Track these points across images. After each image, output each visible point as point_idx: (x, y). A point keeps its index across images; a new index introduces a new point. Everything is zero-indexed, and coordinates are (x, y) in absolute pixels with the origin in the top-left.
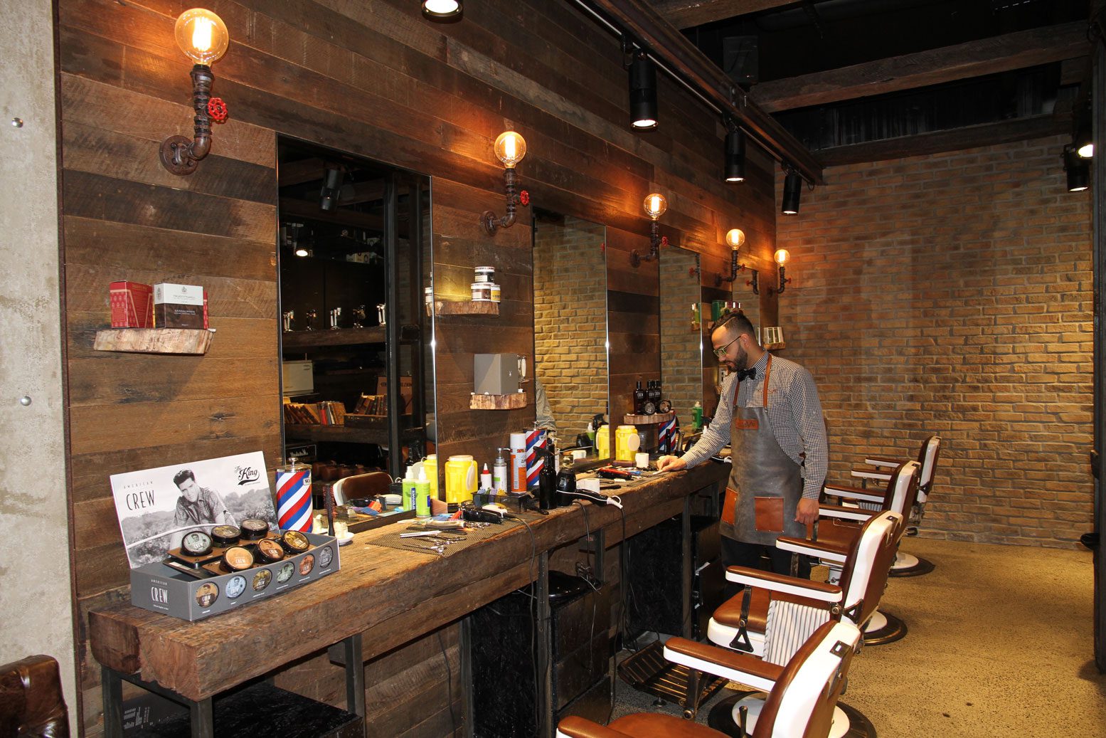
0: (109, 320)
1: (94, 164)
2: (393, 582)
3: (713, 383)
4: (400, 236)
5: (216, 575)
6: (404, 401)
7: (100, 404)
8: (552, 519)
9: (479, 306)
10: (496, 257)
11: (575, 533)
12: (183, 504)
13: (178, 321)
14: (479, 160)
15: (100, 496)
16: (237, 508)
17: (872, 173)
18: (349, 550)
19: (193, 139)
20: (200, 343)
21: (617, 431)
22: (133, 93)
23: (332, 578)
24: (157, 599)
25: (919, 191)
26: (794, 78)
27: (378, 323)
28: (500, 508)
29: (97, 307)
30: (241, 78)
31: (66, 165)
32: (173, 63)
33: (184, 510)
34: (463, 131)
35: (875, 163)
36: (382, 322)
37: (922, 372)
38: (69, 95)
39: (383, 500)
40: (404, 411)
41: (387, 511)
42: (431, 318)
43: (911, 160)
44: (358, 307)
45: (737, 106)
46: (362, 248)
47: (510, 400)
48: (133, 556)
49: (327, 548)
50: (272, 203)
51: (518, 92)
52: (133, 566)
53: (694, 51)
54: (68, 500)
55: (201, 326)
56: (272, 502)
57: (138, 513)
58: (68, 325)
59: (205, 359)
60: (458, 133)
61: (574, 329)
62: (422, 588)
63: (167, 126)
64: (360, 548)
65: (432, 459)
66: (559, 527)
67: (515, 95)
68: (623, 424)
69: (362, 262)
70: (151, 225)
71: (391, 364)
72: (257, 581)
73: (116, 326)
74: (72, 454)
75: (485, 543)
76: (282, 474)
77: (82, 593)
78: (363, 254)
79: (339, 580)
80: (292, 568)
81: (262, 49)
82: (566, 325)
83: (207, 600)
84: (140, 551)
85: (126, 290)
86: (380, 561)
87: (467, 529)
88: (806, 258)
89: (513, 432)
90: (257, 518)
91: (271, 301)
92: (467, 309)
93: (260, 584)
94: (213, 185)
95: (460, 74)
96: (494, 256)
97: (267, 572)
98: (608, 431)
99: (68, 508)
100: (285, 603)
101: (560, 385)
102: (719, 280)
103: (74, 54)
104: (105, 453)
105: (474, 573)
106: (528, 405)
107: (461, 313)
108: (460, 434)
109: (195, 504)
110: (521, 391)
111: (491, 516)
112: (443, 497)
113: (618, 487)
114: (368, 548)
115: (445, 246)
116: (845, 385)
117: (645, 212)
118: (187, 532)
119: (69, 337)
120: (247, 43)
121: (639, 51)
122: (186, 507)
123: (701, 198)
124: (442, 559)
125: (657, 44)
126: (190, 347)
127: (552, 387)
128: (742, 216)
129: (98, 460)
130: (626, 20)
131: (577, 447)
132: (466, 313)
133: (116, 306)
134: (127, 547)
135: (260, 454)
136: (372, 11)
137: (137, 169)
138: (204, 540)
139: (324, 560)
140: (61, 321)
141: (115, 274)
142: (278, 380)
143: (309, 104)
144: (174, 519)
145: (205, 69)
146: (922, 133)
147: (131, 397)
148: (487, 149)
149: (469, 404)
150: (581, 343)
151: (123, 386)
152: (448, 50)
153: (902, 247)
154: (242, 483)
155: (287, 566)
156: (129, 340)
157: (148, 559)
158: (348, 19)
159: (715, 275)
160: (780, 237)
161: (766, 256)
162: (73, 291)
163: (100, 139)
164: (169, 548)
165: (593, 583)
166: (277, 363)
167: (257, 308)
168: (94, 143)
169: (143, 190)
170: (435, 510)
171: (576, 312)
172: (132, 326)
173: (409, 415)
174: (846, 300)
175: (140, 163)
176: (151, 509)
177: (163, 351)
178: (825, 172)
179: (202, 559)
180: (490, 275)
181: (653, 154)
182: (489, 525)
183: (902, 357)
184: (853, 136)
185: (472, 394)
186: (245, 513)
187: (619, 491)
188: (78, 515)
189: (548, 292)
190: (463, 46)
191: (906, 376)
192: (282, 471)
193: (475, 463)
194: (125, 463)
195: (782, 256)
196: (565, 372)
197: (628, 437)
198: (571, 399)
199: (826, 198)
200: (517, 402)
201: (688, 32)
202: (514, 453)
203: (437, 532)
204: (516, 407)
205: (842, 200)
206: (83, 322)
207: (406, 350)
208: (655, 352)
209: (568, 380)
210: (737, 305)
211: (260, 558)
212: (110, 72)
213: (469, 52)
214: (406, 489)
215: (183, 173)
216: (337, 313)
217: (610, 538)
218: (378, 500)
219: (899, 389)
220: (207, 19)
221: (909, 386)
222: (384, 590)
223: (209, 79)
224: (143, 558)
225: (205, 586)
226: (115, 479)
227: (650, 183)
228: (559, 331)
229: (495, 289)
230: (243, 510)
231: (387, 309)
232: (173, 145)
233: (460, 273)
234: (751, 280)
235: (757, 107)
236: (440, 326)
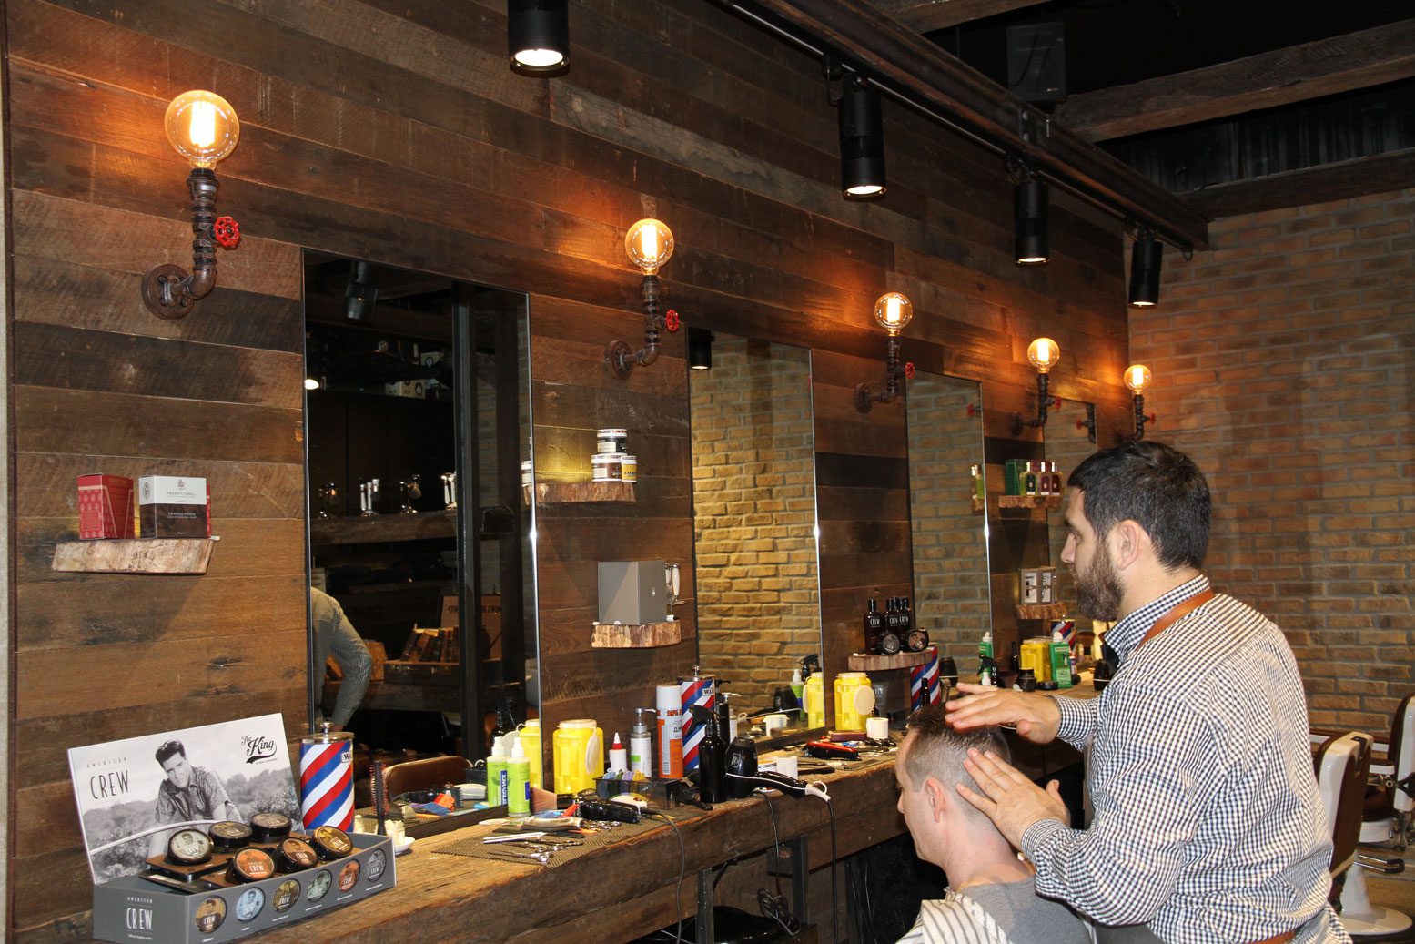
0: (76, 528)
1: (55, 312)
2: (473, 902)
3: (1013, 599)
4: (480, 349)
5: (221, 887)
6: (487, 637)
7: (57, 647)
8: (718, 817)
9: (604, 490)
10: (631, 410)
11: (757, 841)
12: (167, 791)
13: (171, 527)
14: (603, 263)
15: (53, 780)
16: (244, 797)
17: (1296, 227)
18: (407, 860)
19: (191, 274)
20: (201, 558)
21: (836, 682)
22: (105, 210)
23: (384, 897)
24: (135, 926)
25: (1384, 255)
26: (1131, 86)
27: (444, 506)
28: (636, 799)
29: (57, 509)
30: (251, 173)
31: (18, 316)
32: (160, 162)
33: (169, 800)
34: (576, 220)
35: (1302, 209)
36: (451, 503)
37: (1404, 576)
38: (23, 219)
39: (456, 793)
40: (487, 655)
41: (463, 808)
42: (530, 506)
43: (1368, 201)
44: (408, 478)
45: (1033, 140)
46: (412, 372)
47: (654, 632)
48: (98, 866)
49: (379, 852)
50: (296, 351)
51: (662, 151)
52: (97, 880)
53: (953, 63)
54: (9, 786)
55: (204, 536)
56: (294, 789)
57: (105, 803)
58: (19, 537)
59: (203, 578)
60: (569, 223)
61: (781, 507)
62: (515, 913)
63: (151, 251)
64: (423, 858)
65: (533, 726)
66: (729, 830)
67: (657, 156)
68: (847, 670)
69: (412, 395)
70: (130, 392)
71: (466, 575)
72: (279, 897)
73: (87, 536)
74: (18, 719)
75: (614, 848)
76: (309, 747)
77: (21, 922)
78: (413, 383)
79: (394, 899)
80: (328, 880)
81: (282, 129)
82: (768, 501)
83: (210, 921)
84: (107, 859)
85: (101, 487)
86: (454, 874)
87: (585, 831)
88: (1184, 378)
89: (661, 683)
90: (273, 812)
91: (296, 492)
92: (586, 494)
93: (284, 901)
94: (214, 329)
95: (570, 133)
96: (628, 409)
97: (293, 884)
98: (821, 683)
99: (9, 797)
100: (319, 929)
101: (759, 605)
102: (1017, 424)
103: (29, 163)
104: (63, 717)
105: (595, 895)
106: (683, 641)
107: (577, 500)
108: (576, 687)
109: (185, 791)
110: (671, 618)
111: (623, 812)
112: (549, 785)
113: (831, 770)
114: (435, 857)
115: (552, 398)
116: (1263, 600)
117: (876, 321)
118: (172, 833)
119: (19, 554)
120: (258, 123)
121: (854, 76)
122: (172, 795)
123: (981, 288)
124: (546, 871)
125: (883, 62)
126: (188, 563)
127: (744, 609)
128: (1060, 312)
129: (52, 727)
130: (828, 33)
131: (773, 710)
132: (583, 500)
133: (86, 509)
134: (91, 853)
135: (278, 716)
136: (435, 54)
137: (111, 315)
138: (201, 842)
139: (373, 871)
140: (9, 531)
141: (82, 463)
142: (305, 607)
143: (348, 201)
144: (155, 812)
145: (207, 175)
146: (1392, 151)
147: (100, 636)
148: (615, 244)
149: (591, 640)
150: (795, 533)
151: (89, 620)
152: (552, 99)
153: (1355, 354)
154: (251, 760)
155: (322, 876)
156: (104, 556)
157: (118, 871)
158: (400, 70)
159: (1010, 416)
160: (1135, 343)
161: (1109, 376)
162: (25, 488)
163: (63, 277)
164: (147, 855)
165: (786, 924)
166: (303, 582)
167: (276, 504)
168: (54, 283)
169: (121, 343)
170: (537, 806)
171: (784, 477)
172: (109, 537)
173: (497, 662)
174: (1257, 449)
175: (116, 306)
176: (124, 798)
177: (151, 571)
178: (1213, 227)
179: (197, 869)
180: (619, 441)
181: (894, 226)
182: (619, 825)
183: (1366, 549)
184: (1265, 160)
185: (595, 623)
186: (254, 804)
187: (830, 776)
188: (22, 806)
189: (735, 443)
190: (575, 89)
191: (1376, 583)
192: (310, 741)
193: (600, 731)
194: (89, 730)
195: (1138, 376)
196: (766, 583)
197: (855, 691)
198: (780, 631)
199: (1215, 272)
200: (665, 635)
201: (940, 36)
202: (663, 716)
203: (539, 835)
204: (663, 643)
205: (1245, 274)
206: (39, 532)
207: (491, 549)
208: (902, 550)
209: (774, 596)
210: (1049, 466)
211: (284, 865)
212: (76, 182)
213: (584, 98)
214: (492, 772)
215: (174, 316)
216: (372, 489)
217: (817, 853)
218: (448, 792)
219: (1364, 606)
220: (209, 104)
221: (1382, 602)
222: (460, 913)
223: (213, 189)
224: (112, 869)
225: (208, 902)
226: (75, 755)
227: (888, 273)
228: (756, 511)
229: (627, 462)
230: (252, 800)
231: (459, 481)
232: (161, 277)
233: (574, 438)
234: (1085, 418)
235: (1072, 136)
236: (544, 521)
